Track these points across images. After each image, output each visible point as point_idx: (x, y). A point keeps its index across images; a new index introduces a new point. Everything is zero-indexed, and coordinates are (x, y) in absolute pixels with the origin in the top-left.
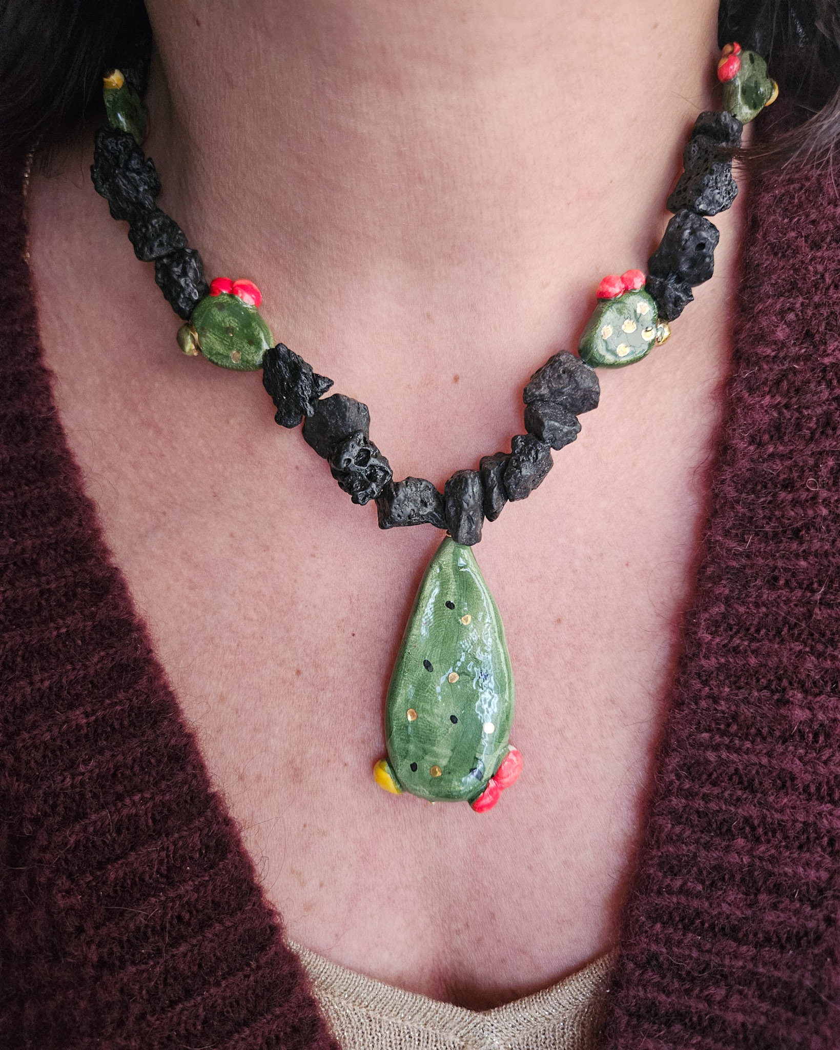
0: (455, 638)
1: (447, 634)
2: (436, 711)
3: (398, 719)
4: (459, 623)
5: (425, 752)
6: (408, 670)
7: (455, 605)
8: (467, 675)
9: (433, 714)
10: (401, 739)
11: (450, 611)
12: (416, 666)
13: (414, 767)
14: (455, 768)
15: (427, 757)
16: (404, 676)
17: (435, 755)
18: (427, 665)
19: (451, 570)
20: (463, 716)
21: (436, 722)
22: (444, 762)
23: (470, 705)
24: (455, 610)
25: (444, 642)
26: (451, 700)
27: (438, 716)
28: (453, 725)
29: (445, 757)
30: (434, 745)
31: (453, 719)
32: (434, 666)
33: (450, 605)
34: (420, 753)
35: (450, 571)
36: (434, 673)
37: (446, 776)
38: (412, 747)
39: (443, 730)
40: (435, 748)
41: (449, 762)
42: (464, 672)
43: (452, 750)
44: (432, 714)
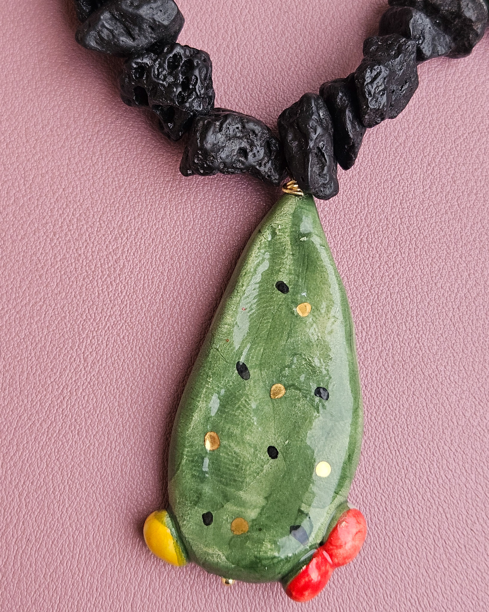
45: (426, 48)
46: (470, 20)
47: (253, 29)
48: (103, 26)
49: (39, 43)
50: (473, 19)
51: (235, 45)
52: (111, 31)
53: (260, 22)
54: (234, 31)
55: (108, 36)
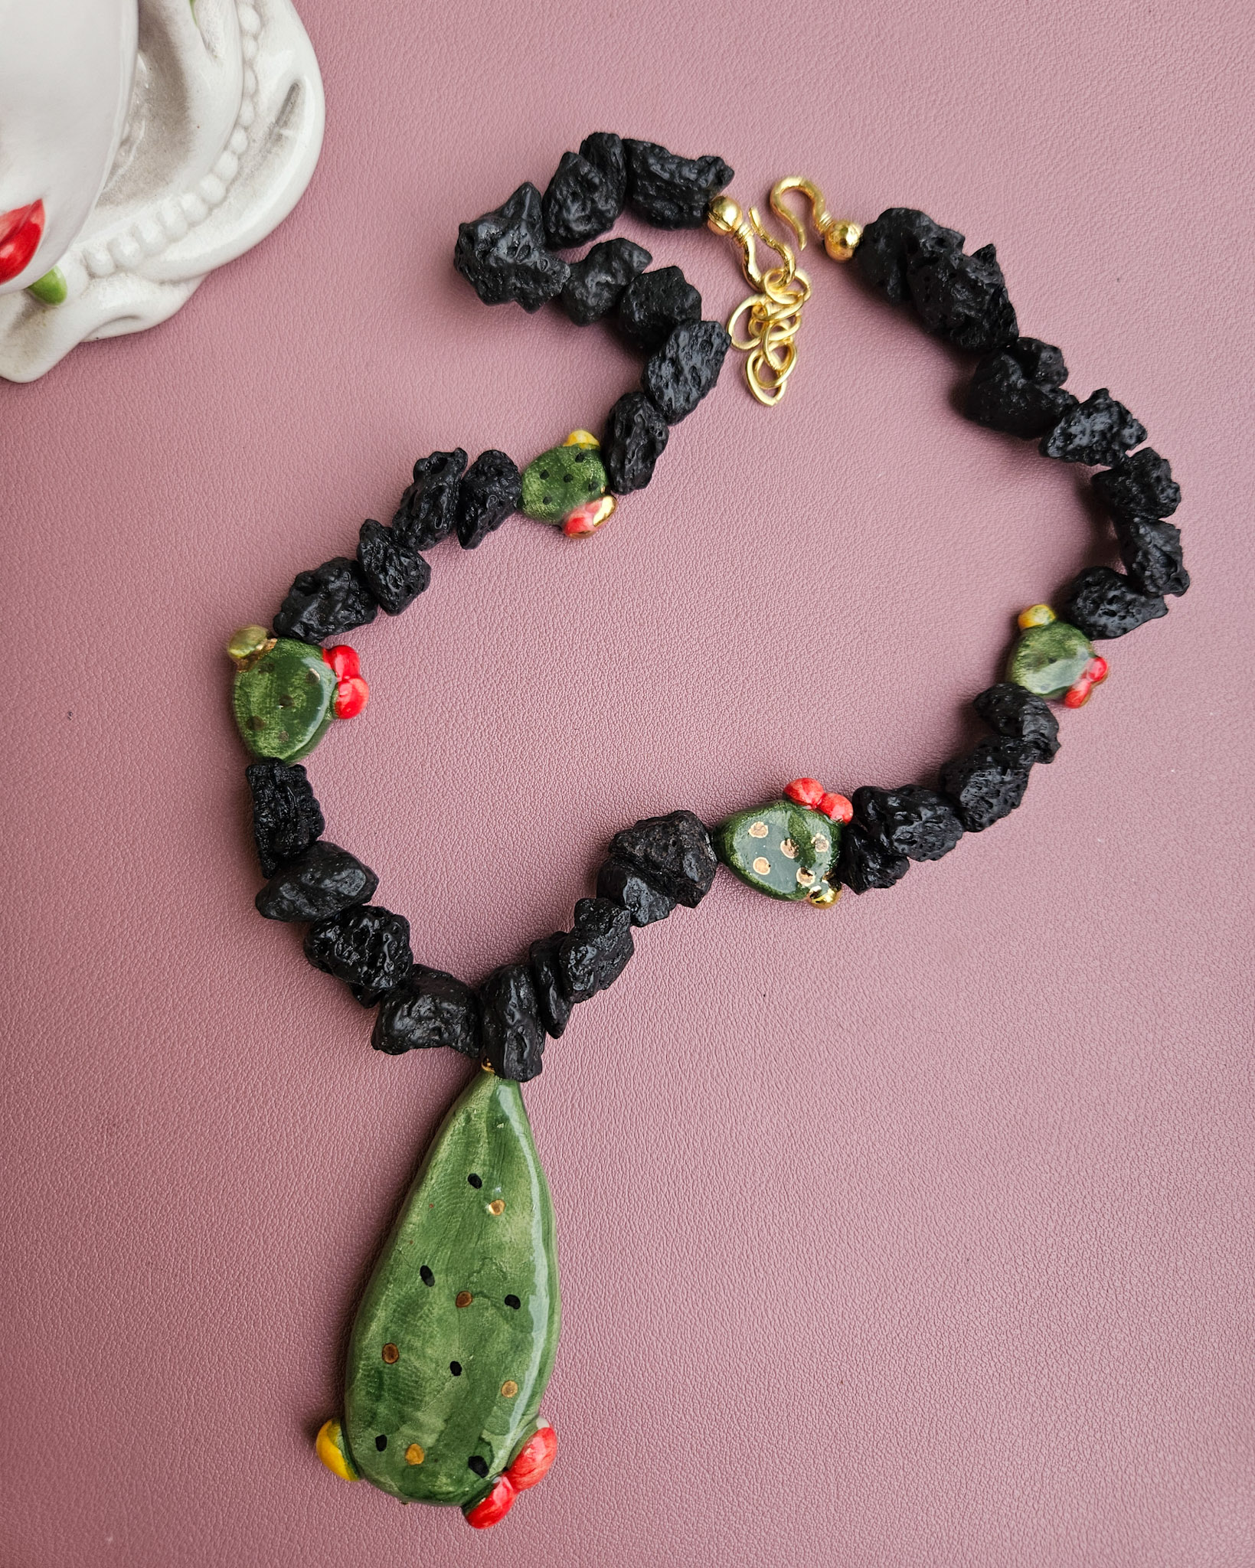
0: (475, 1235)
1: (462, 1227)
2: (429, 1351)
3: (368, 1358)
4: (484, 1211)
5: (403, 1419)
6: (395, 1280)
7: (484, 1181)
8: (485, 1296)
9: (424, 1357)
10: (368, 1393)
11: (473, 1191)
12: (408, 1275)
13: (381, 1443)
14: (445, 1451)
15: (406, 1430)
16: (387, 1288)
17: (419, 1426)
18: (426, 1274)
19: (484, 1125)
20: (470, 1364)
21: (427, 1370)
22: (429, 1440)
23: (484, 1346)
24: (481, 1191)
25: (457, 1240)
26: (456, 1336)
27: (431, 1360)
28: (454, 1378)
29: (433, 1431)
30: (418, 1409)
31: (456, 1368)
32: (436, 1277)
33: (474, 1181)
34: (395, 1420)
35: (482, 1126)
36: (435, 1289)
37: (430, 1466)
38: (382, 1409)
39: (435, 1384)
40: (419, 1414)
41: (438, 1440)
42: (481, 1292)
43: (446, 1421)
44: (422, 1356)
45: (642, 916)
46: (693, 880)
47: (465, 868)
48: (283, 897)
49: (230, 885)
50: (697, 879)
51: (445, 886)
52: (293, 902)
53: (473, 859)
54: (444, 869)
55: (288, 907)
